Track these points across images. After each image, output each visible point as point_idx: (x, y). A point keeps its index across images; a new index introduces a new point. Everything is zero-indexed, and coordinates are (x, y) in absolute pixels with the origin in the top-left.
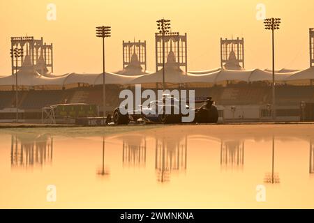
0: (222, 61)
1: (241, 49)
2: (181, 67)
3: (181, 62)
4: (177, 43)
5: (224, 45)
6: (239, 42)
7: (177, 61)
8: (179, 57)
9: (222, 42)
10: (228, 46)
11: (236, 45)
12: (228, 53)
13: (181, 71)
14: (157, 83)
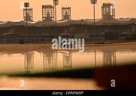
0: (63, 16)
1: (70, 11)
2: (52, 19)
3: (52, 16)
4: (50, 9)
5: (63, 10)
6: (69, 8)
7: (51, 16)
8: (51, 14)
9: (62, 8)
10: (65, 10)
11: (68, 10)
12: (65, 13)
13: (52, 20)
14: (43, 25)
